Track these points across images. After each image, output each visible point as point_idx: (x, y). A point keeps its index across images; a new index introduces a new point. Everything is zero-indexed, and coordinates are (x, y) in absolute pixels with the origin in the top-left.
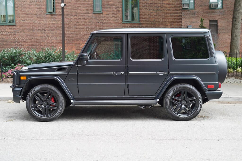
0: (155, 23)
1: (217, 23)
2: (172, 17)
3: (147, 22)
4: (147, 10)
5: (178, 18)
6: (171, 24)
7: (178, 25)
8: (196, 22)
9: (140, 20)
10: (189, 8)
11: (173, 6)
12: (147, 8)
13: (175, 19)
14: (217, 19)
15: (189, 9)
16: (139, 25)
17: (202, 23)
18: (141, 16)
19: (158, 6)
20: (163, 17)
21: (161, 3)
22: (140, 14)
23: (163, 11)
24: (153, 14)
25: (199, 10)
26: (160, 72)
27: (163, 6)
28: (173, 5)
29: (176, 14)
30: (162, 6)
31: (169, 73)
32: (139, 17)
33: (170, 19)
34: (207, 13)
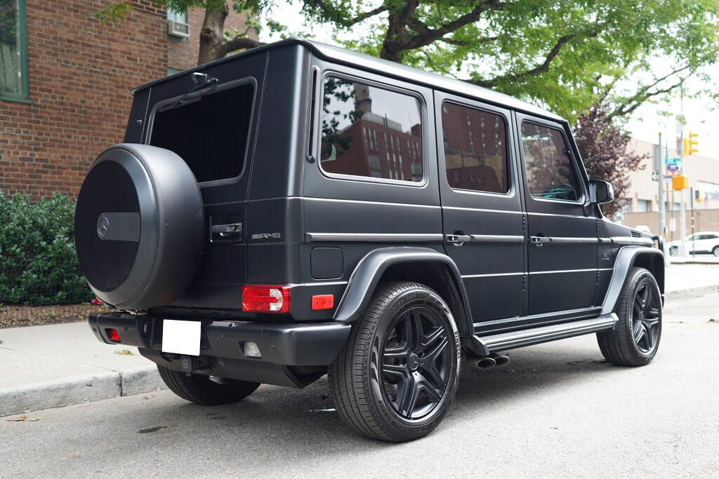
0: (85, 112)
3: (56, 103)
4: (56, 62)
9: (30, 94)
11: (142, 65)
12: (56, 55)
16: (26, 109)
18: (35, 78)
19: (93, 55)
20: (111, 95)
21: (104, 49)
22: (31, 69)
23: (111, 75)
24: (81, 81)
27: (112, 60)
28: (141, 60)
30: (106, 56)
32: (29, 83)
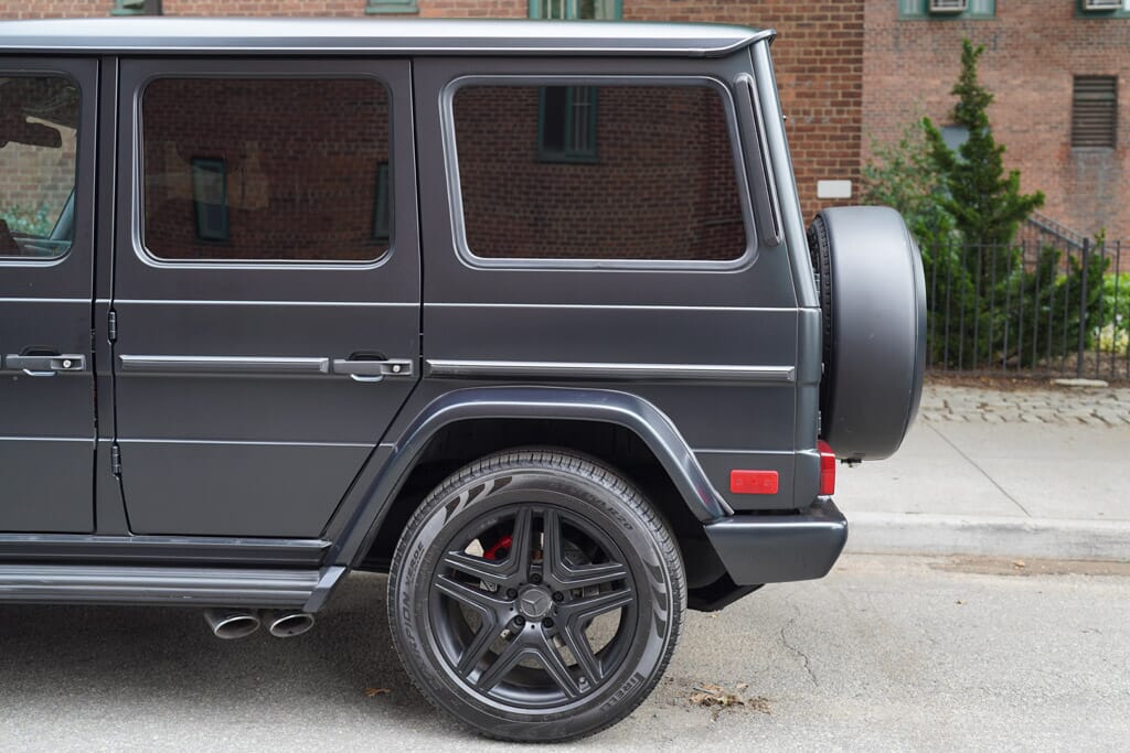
1: (1114, 91)
2: (806, 39)
5: (838, 44)
6: (798, 79)
7: (841, 82)
8: (1003, 85)
10: (967, 11)
13: (824, 49)
14: (1112, 72)
15: (967, 16)
17: (970, 68)
25: (1021, 23)
26: (355, 357)
29: (829, 22)
31: (421, 365)
33: (796, 49)
34: (1063, 39)
